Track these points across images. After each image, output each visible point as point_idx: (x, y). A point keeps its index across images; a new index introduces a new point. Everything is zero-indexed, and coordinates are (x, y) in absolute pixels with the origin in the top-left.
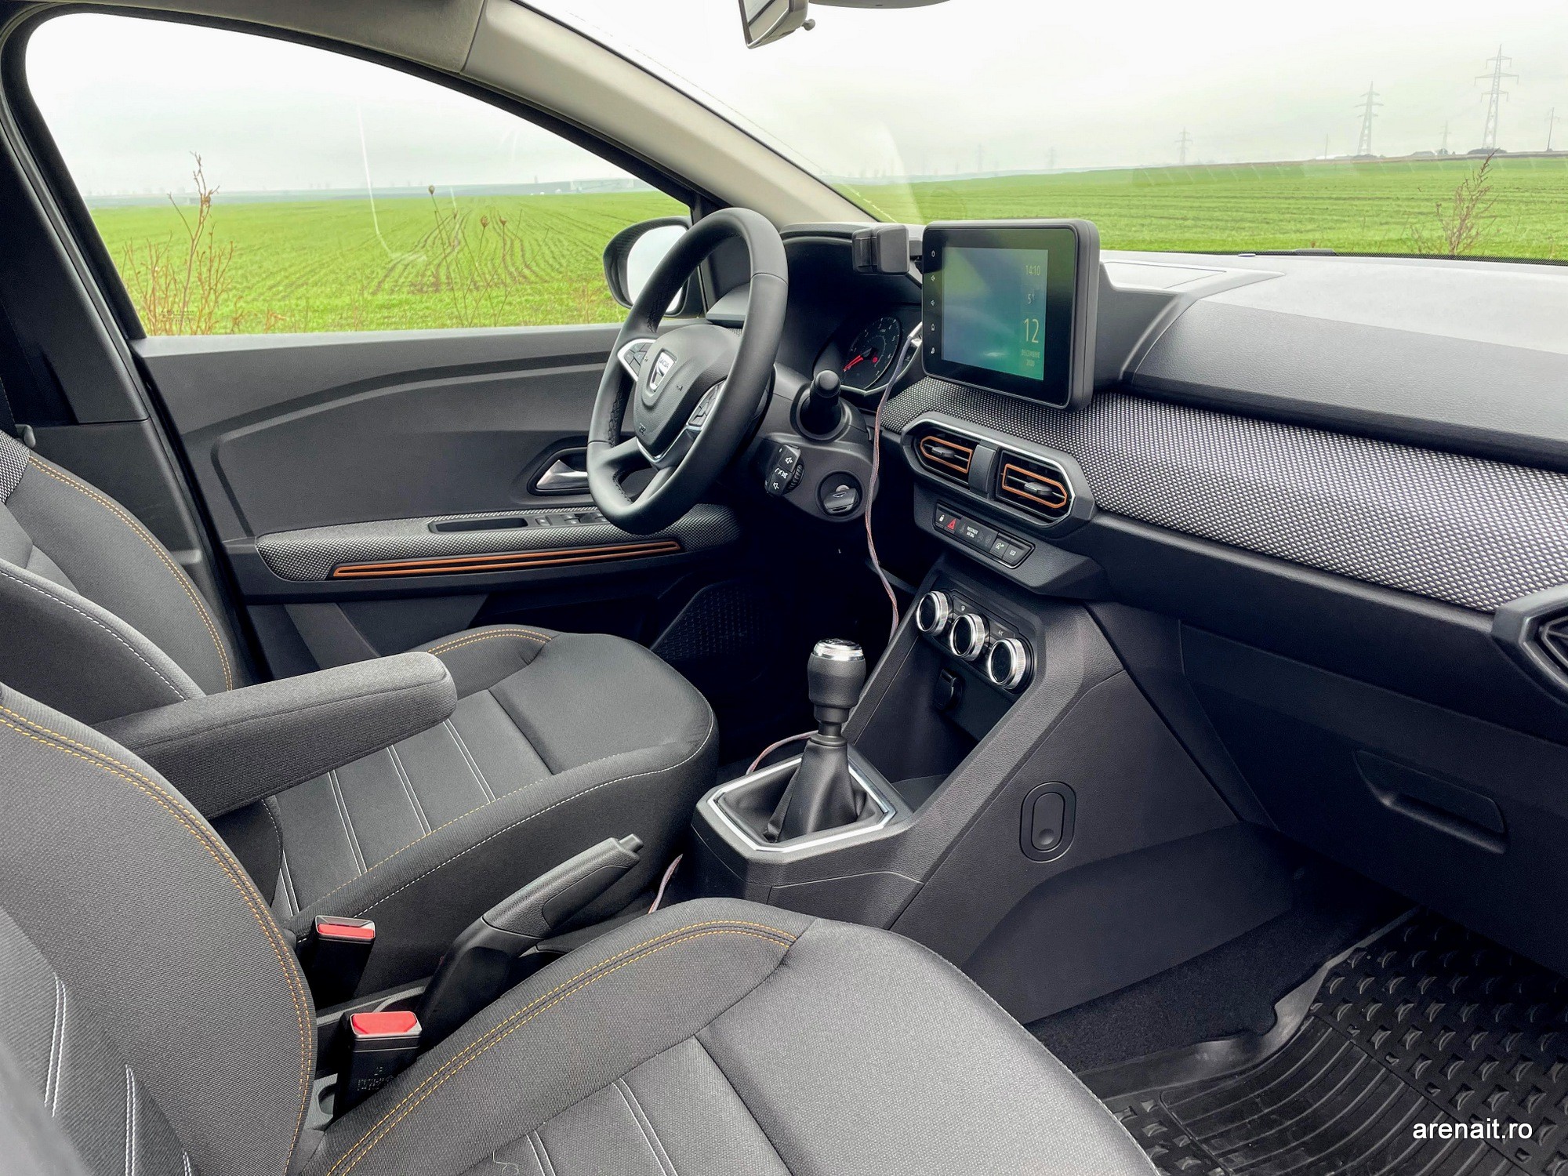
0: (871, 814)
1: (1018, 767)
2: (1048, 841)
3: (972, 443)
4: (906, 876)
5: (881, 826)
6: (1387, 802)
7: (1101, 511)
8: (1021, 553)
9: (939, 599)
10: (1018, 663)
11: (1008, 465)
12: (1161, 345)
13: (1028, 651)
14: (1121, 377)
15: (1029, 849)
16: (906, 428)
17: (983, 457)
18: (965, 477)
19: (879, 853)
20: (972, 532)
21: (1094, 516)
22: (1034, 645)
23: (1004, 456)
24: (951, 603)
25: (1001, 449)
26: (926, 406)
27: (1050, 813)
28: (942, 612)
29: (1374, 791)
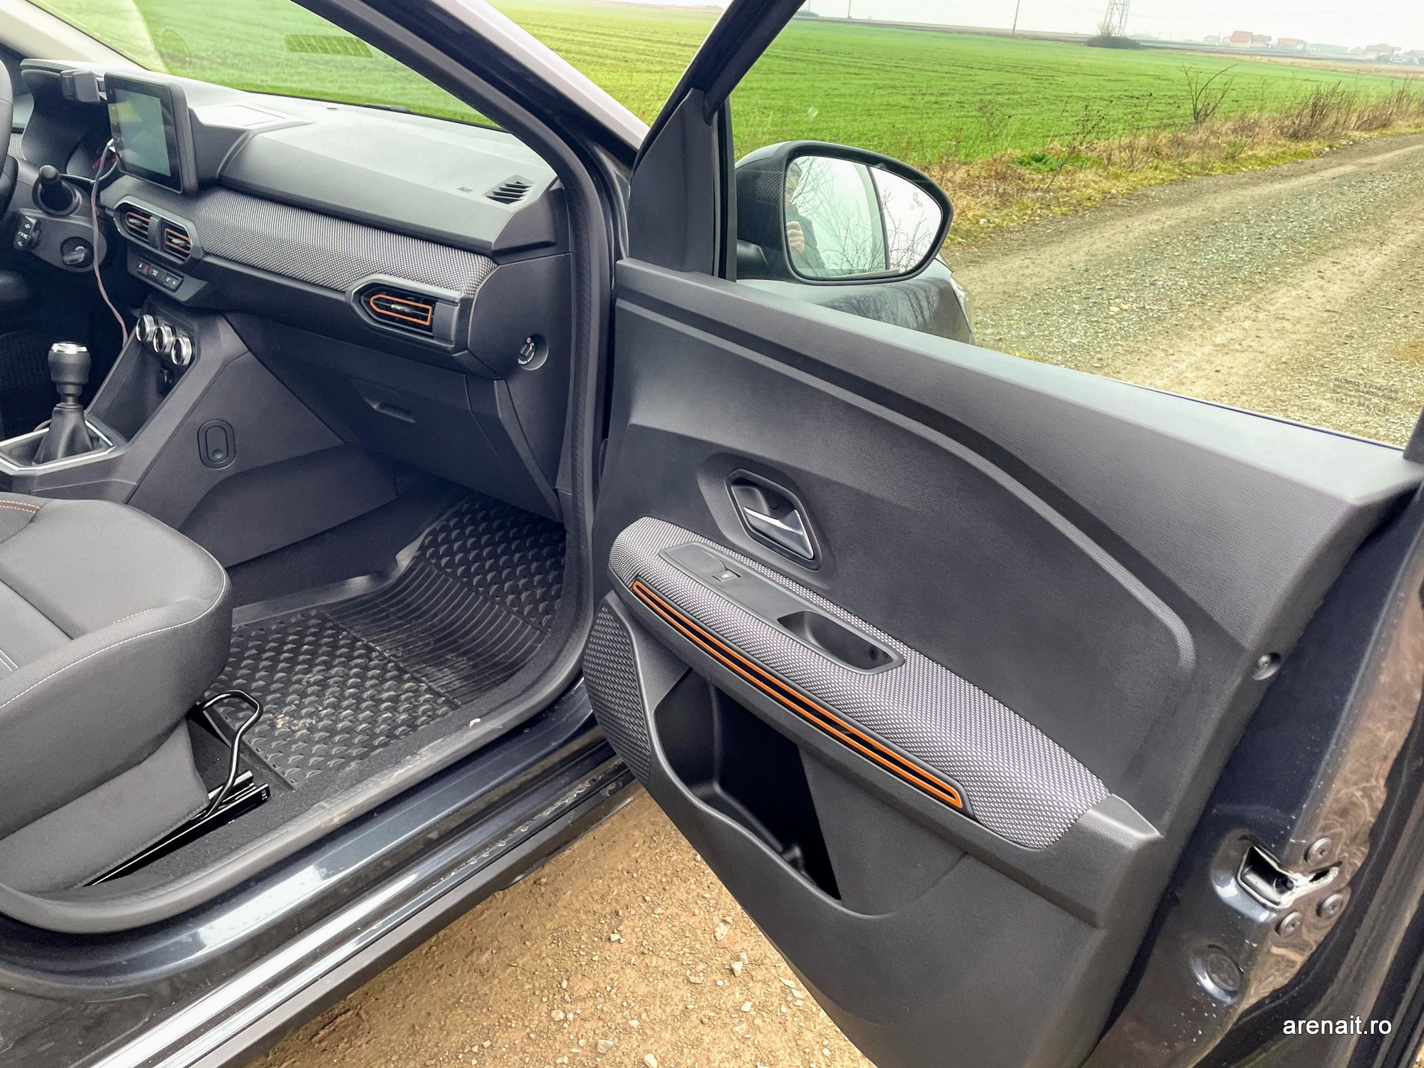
0: (101, 447)
1: (191, 411)
2: (219, 456)
3: (148, 215)
4: (126, 479)
5: (106, 453)
6: (375, 407)
7: (207, 254)
8: (178, 282)
9: (148, 319)
10: (186, 351)
11: (167, 229)
12: (238, 157)
13: (193, 344)
14: (217, 176)
15: (206, 460)
16: (115, 207)
17: (154, 222)
18: (146, 236)
19: (106, 467)
20: (155, 273)
21: (203, 257)
22: (195, 340)
23: (164, 224)
24: (156, 322)
25: (163, 219)
26: (125, 193)
27: (219, 440)
28: (150, 327)
29: (368, 400)
